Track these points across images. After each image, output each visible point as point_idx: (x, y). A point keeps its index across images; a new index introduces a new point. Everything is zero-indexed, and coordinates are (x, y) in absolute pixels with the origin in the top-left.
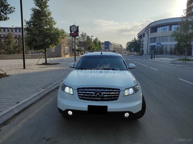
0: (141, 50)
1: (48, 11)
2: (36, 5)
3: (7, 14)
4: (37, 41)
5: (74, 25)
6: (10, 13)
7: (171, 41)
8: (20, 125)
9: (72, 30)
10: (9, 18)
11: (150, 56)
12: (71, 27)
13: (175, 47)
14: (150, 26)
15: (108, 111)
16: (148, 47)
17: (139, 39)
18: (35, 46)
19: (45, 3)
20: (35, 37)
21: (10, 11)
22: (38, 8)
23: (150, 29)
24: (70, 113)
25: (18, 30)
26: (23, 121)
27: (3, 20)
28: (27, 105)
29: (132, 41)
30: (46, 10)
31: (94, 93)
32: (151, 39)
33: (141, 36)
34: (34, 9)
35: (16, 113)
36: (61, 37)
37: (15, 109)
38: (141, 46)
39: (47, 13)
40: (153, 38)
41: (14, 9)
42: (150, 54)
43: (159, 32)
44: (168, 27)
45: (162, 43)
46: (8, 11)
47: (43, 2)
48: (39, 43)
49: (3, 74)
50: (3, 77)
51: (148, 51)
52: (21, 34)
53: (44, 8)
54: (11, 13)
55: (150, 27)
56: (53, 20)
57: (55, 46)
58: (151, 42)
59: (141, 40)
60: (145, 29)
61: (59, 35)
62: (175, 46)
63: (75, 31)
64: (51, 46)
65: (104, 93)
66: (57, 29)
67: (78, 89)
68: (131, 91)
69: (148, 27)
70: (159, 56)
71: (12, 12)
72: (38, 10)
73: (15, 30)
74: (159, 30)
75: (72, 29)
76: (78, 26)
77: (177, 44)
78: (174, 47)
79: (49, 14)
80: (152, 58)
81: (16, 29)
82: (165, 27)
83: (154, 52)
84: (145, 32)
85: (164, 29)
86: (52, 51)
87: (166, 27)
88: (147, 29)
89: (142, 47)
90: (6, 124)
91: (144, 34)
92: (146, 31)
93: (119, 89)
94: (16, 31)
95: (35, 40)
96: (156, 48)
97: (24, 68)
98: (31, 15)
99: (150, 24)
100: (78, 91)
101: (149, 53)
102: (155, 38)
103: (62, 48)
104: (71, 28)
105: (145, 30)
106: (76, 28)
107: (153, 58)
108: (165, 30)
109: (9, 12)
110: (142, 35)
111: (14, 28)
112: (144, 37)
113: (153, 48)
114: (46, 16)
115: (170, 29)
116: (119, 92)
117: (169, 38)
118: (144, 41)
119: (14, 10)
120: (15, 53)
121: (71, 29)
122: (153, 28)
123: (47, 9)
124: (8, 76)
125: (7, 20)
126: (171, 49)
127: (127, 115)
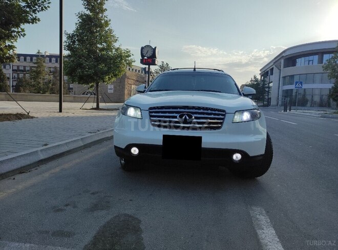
0: (266, 97)
1: (105, 19)
2: (86, 8)
3: (37, 12)
4: (84, 68)
5: (148, 46)
6: (42, 9)
7: (322, 81)
8: (47, 175)
9: (144, 55)
10: (39, 20)
11: (283, 108)
12: (142, 48)
13: (330, 93)
14: (284, 55)
15: (203, 146)
16: (279, 92)
17: (264, 78)
18: (80, 75)
19: (101, 4)
20: (81, 60)
21: (42, 7)
22: (88, 12)
23: (282, 61)
24: (135, 151)
25: (53, 59)
26: (53, 171)
27: (29, 22)
28: (62, 152)
29: (251, 81)
30: (102, 17)
31: (178, 115)
32: (284, 77)
33: (266, 73)
34: (82, 15)
35: (41, 158)
36: (125, 63)
37: (39, 152)
38: (267, 90)
39: (103, 21)
40: (289, 76)
41: (49, 3)
42: (282, 105)
43: (299, 65)
44: (316, 58)
45: (305, 86)
46: (39, 6)
47: (97, 3)
48: (87, 71)
49: (24, 114)
50: (24, 118)
51: (280, 99)
52: (58, 65)
53: (98, 13)
54: (44, 10)
55: (283, 57)
56: (113, 34)
57: (114, 79)
58: (284, 84)
59: (267, 79)
60: (274, 61)
61: (122, 59)
62: (330, 91)
63: (149, 56)
64: (107, 77)
65: (196, 115)
66: (118, 48)
67: (151, 108)
68: (246, 116)
69: (279, 58)
70: (300, 108)
71: (46, 8)
72: (87, 16)
73: (48, 59)
74: (300, 62)
75: (145, 53)
76: (155, 48)
77: (333, 87)
78: (327, 92)
79: (107, 23)
80: (285, 110)
81: (51, 57)
82: (311, 58)
83: (291, 101)
84: (274, 66)
85: (309, 61)
86: (109, 91)
87: (312, 56)
88: (277, 61)
89: (268, 92)
90: (23, 172)
91: (272, 69)
92: (276, 64)
93: (224, 111)
94: (50, 61)
95: (80, 65)
96: (294, 94)
97: (61, 111)
98: (76, 24)
99: (284, 52)
100: (150, 112)
101: (280, 103)
102: (292, 77)
103: (126, 87)
104: (143, 50)
105: (274, 63)
106: (152, 50)
107: (288, 111)
108: (311, 62)
109: (40, 8)
110: (268, 71)
111: (47, 56)
112: (272, 74)
113: (288, 93)
114: (101, 26)
115: (321, 61)
116: (224, 115)
117: (318, 77)
118: (272, 82)
119: (49, 5)
120: (47, 91)
121: (143, 52)
122: (290, 58)
123: (104, 14)
124: (32, 117)
125: (36, 23)
126: (321, 96)
127: (237, 157)
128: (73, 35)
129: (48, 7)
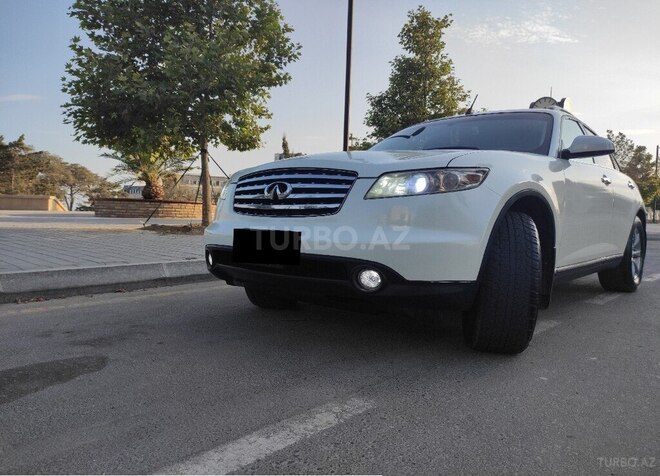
1: (444, 60)
3: (283, 66)
5: (545, 98)
21: (290, 57)
22: (412, 55)
27: (275, 85)
30: (437, 58)
31: (265, 187)
34: (401, 62)
39: (438, 66)
41: (299, 48)
53: (427, 54)
54: (292, 60)
56: (459, 85)
65: (295, 186)
67: (240, 179)
71: (295, 57)
72: (407, 61)
79: (445, 68)
93: (354, 174)
100: (238, 186)
109: (287, 58)
116: (351, 182)
119: (299, 51)
123: (441, 53)
128: (381, 98)
129: (299, 54)
